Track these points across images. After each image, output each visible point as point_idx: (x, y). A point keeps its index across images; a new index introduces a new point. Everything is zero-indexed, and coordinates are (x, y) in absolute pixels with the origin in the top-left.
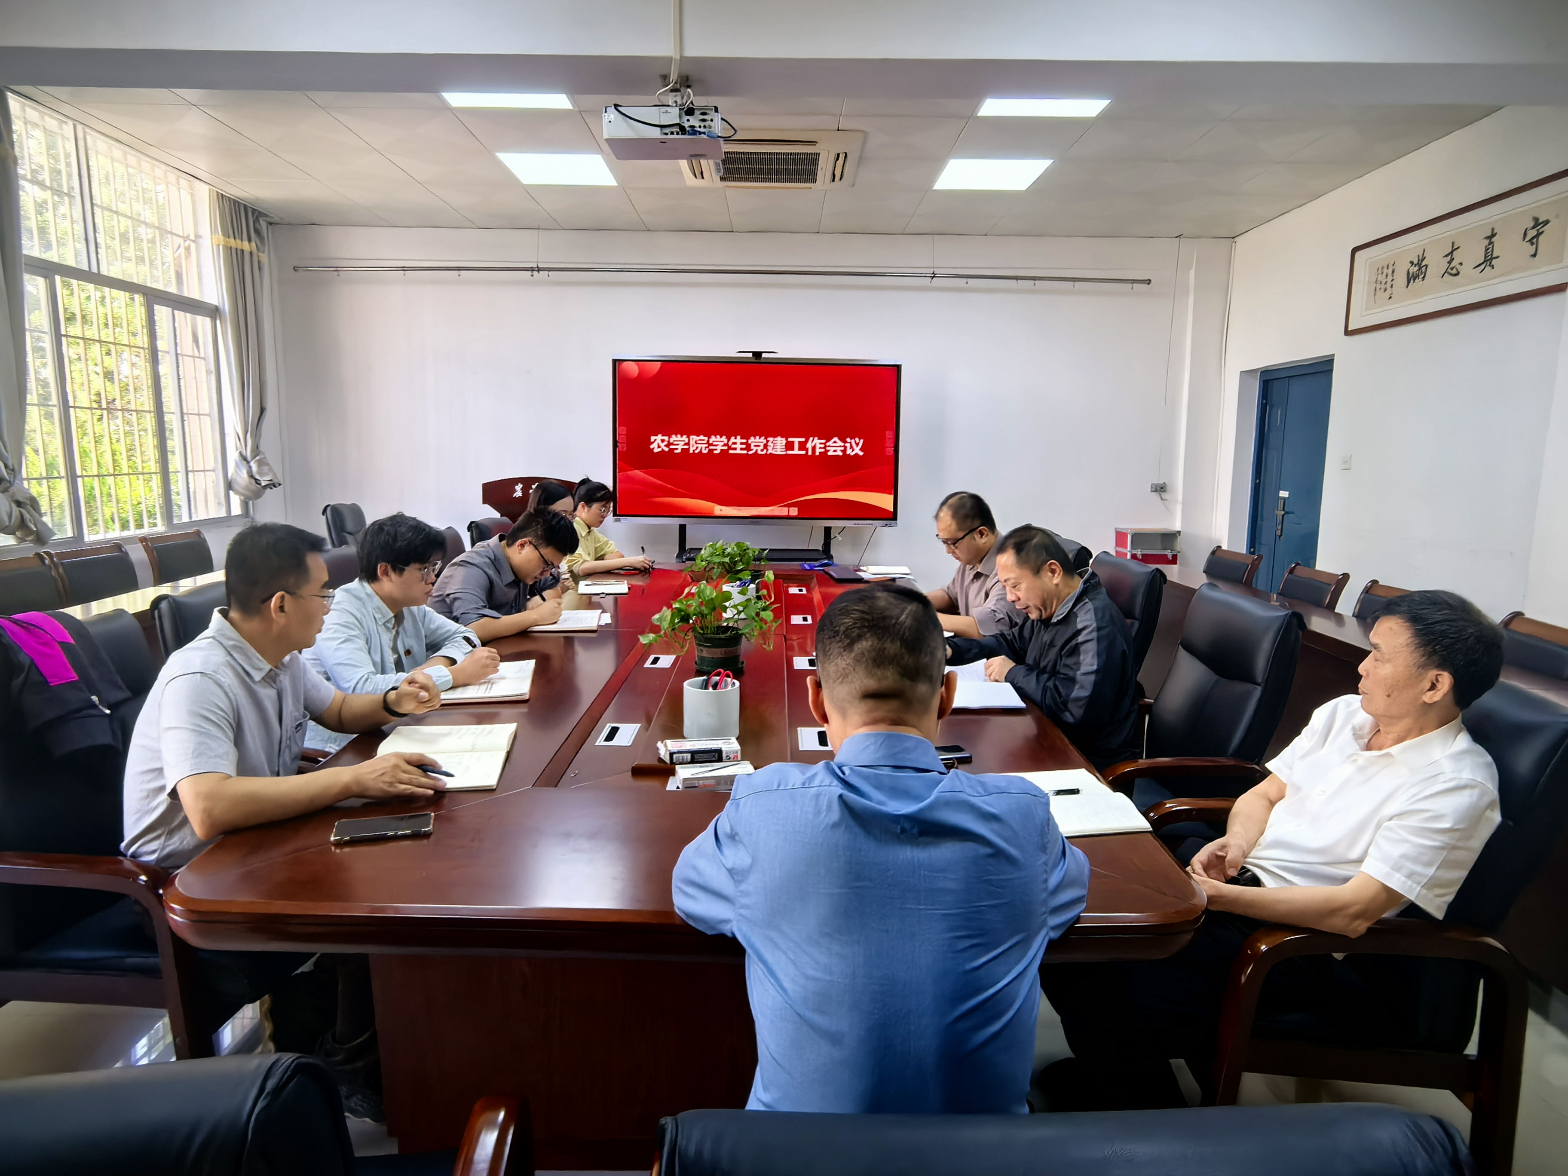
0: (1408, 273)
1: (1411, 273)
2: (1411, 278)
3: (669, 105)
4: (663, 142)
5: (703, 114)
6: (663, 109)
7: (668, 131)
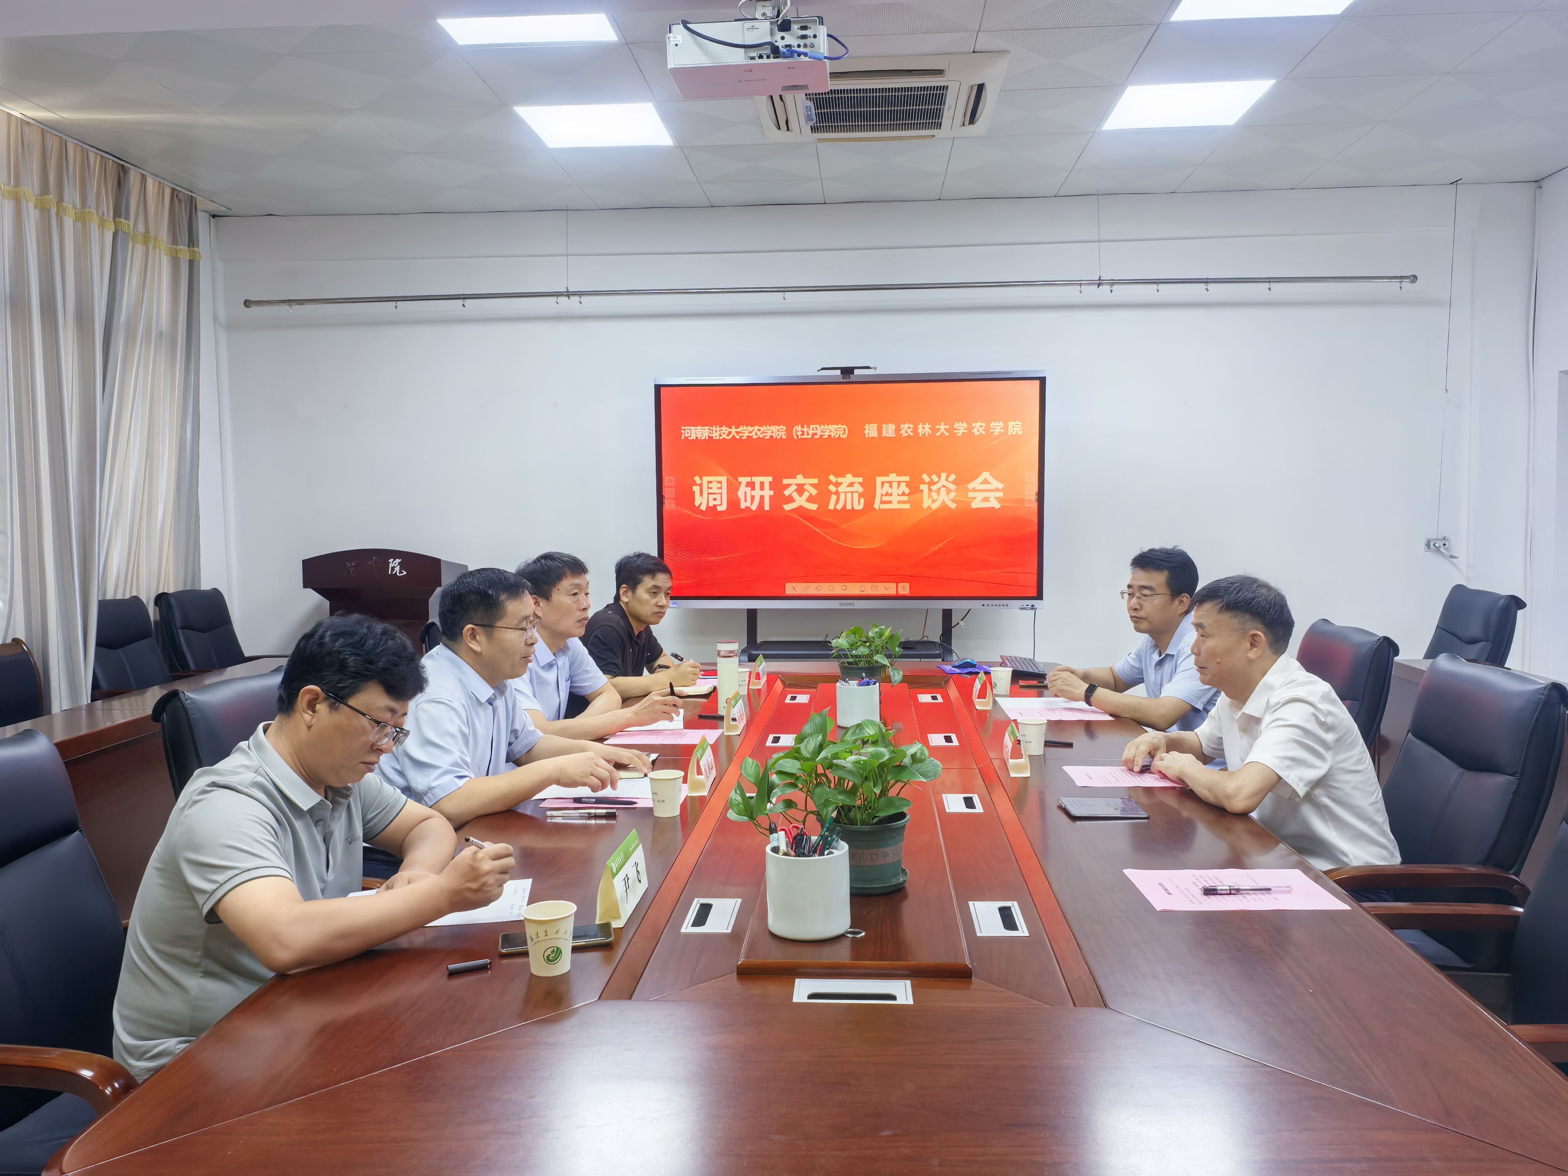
3: (757, 19)
4: (748, 69)
5: (804, 28)
6: (748, 24)
7: (754, 54)
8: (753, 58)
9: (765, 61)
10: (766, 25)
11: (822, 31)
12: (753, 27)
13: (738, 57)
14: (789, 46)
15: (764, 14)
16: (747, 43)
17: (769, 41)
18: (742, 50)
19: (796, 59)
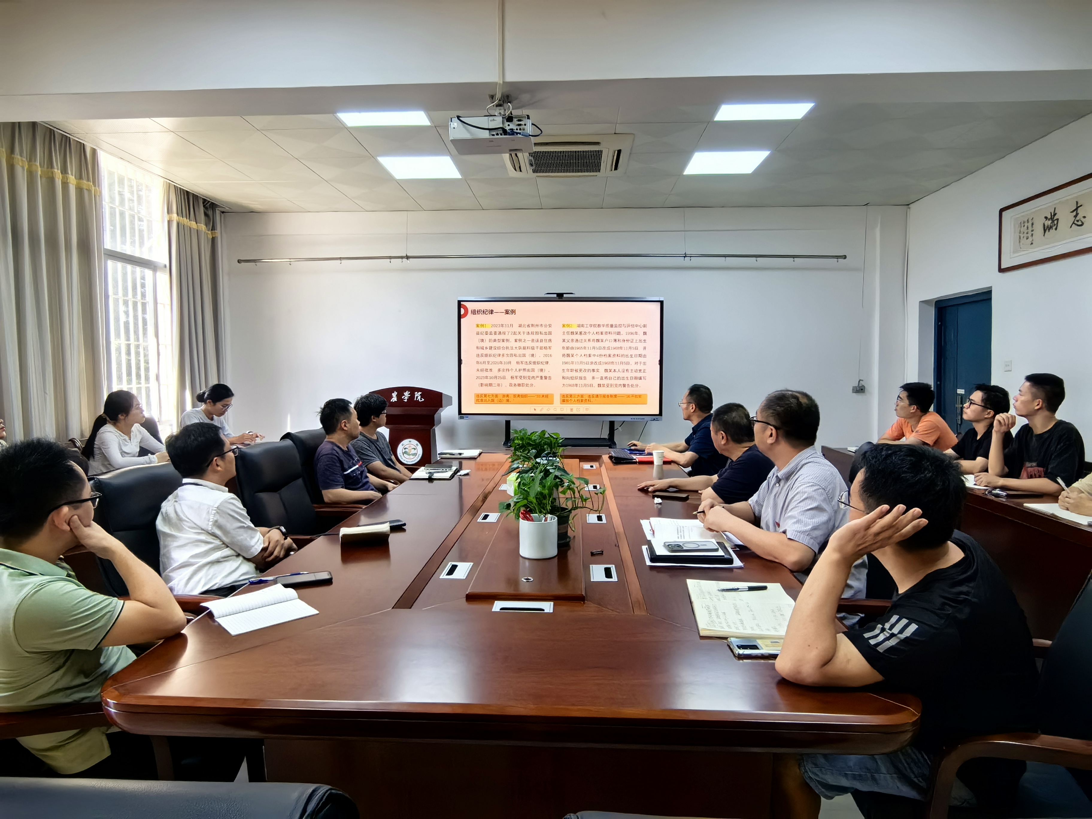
0: (1044, 225)
1: (1046, 225)
2: (1046, 229)
3: (495, 116)
4: (491, 141)
5: (519, 120)
6: (491, 118)
7: (494, 133)
8: (493, 135)
9: (500, 136)
10: (501, 119)
11: (529, 123)
12: (494, 120)
13: (486, 134)
14: (512, 130)
15: (500, 113)
16: (490, 127)
17: (501, 126)
18: (488, 131)
19: (515, 136)
